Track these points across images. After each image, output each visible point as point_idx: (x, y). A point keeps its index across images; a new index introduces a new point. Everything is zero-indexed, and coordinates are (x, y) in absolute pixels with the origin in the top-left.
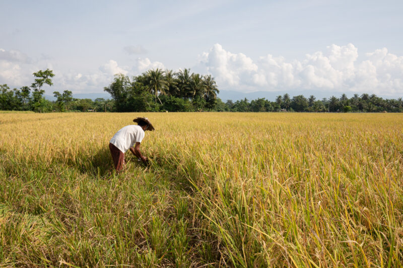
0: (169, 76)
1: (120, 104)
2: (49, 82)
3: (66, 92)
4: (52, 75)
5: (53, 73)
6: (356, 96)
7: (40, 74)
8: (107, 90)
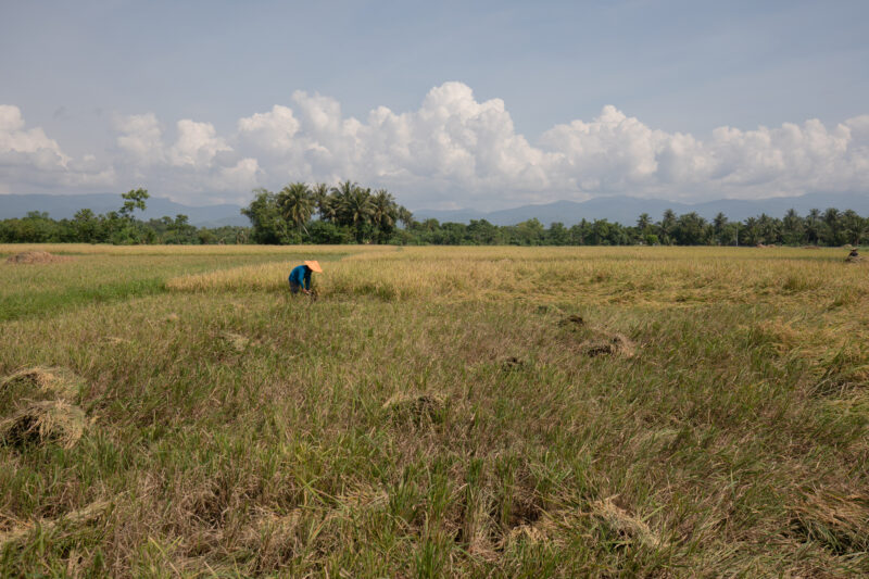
0: (322, 192)
1: (260, 234)
2: (142, 206)
3: (179, 216)
4: (146, 197)
5: (148, 193)
6: (814, 213)
7: (132, 195)
8: (247, 213)
